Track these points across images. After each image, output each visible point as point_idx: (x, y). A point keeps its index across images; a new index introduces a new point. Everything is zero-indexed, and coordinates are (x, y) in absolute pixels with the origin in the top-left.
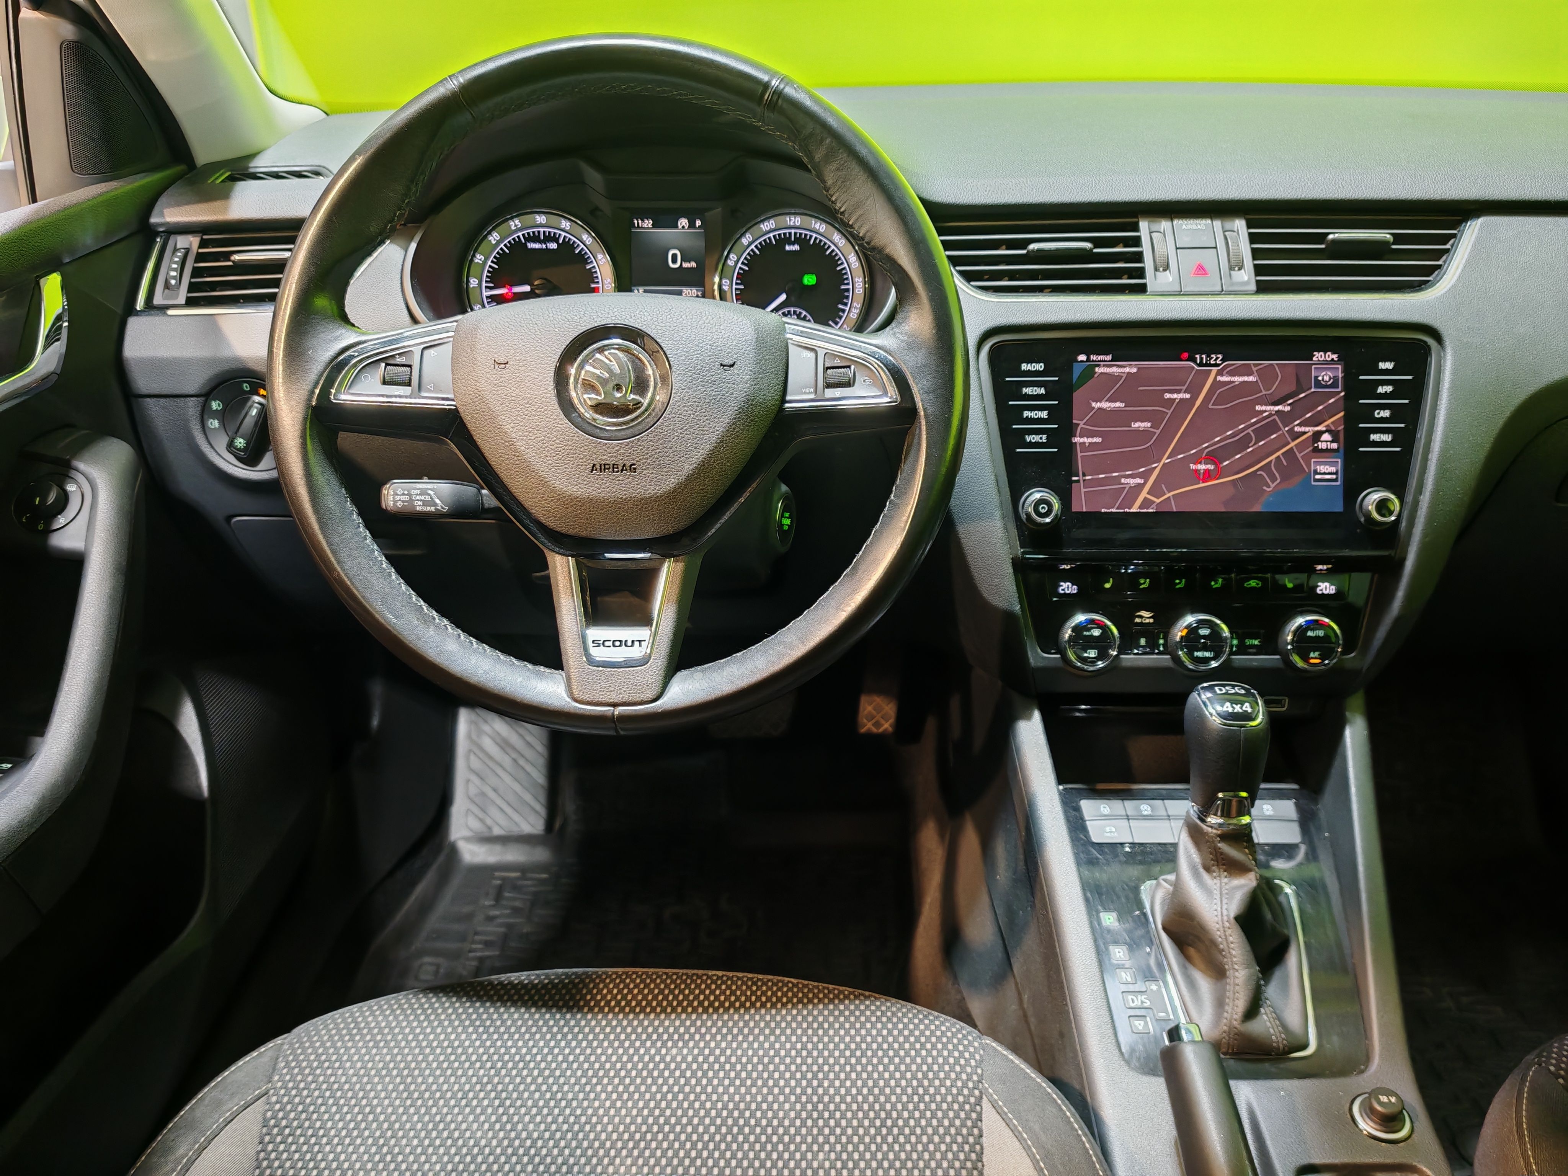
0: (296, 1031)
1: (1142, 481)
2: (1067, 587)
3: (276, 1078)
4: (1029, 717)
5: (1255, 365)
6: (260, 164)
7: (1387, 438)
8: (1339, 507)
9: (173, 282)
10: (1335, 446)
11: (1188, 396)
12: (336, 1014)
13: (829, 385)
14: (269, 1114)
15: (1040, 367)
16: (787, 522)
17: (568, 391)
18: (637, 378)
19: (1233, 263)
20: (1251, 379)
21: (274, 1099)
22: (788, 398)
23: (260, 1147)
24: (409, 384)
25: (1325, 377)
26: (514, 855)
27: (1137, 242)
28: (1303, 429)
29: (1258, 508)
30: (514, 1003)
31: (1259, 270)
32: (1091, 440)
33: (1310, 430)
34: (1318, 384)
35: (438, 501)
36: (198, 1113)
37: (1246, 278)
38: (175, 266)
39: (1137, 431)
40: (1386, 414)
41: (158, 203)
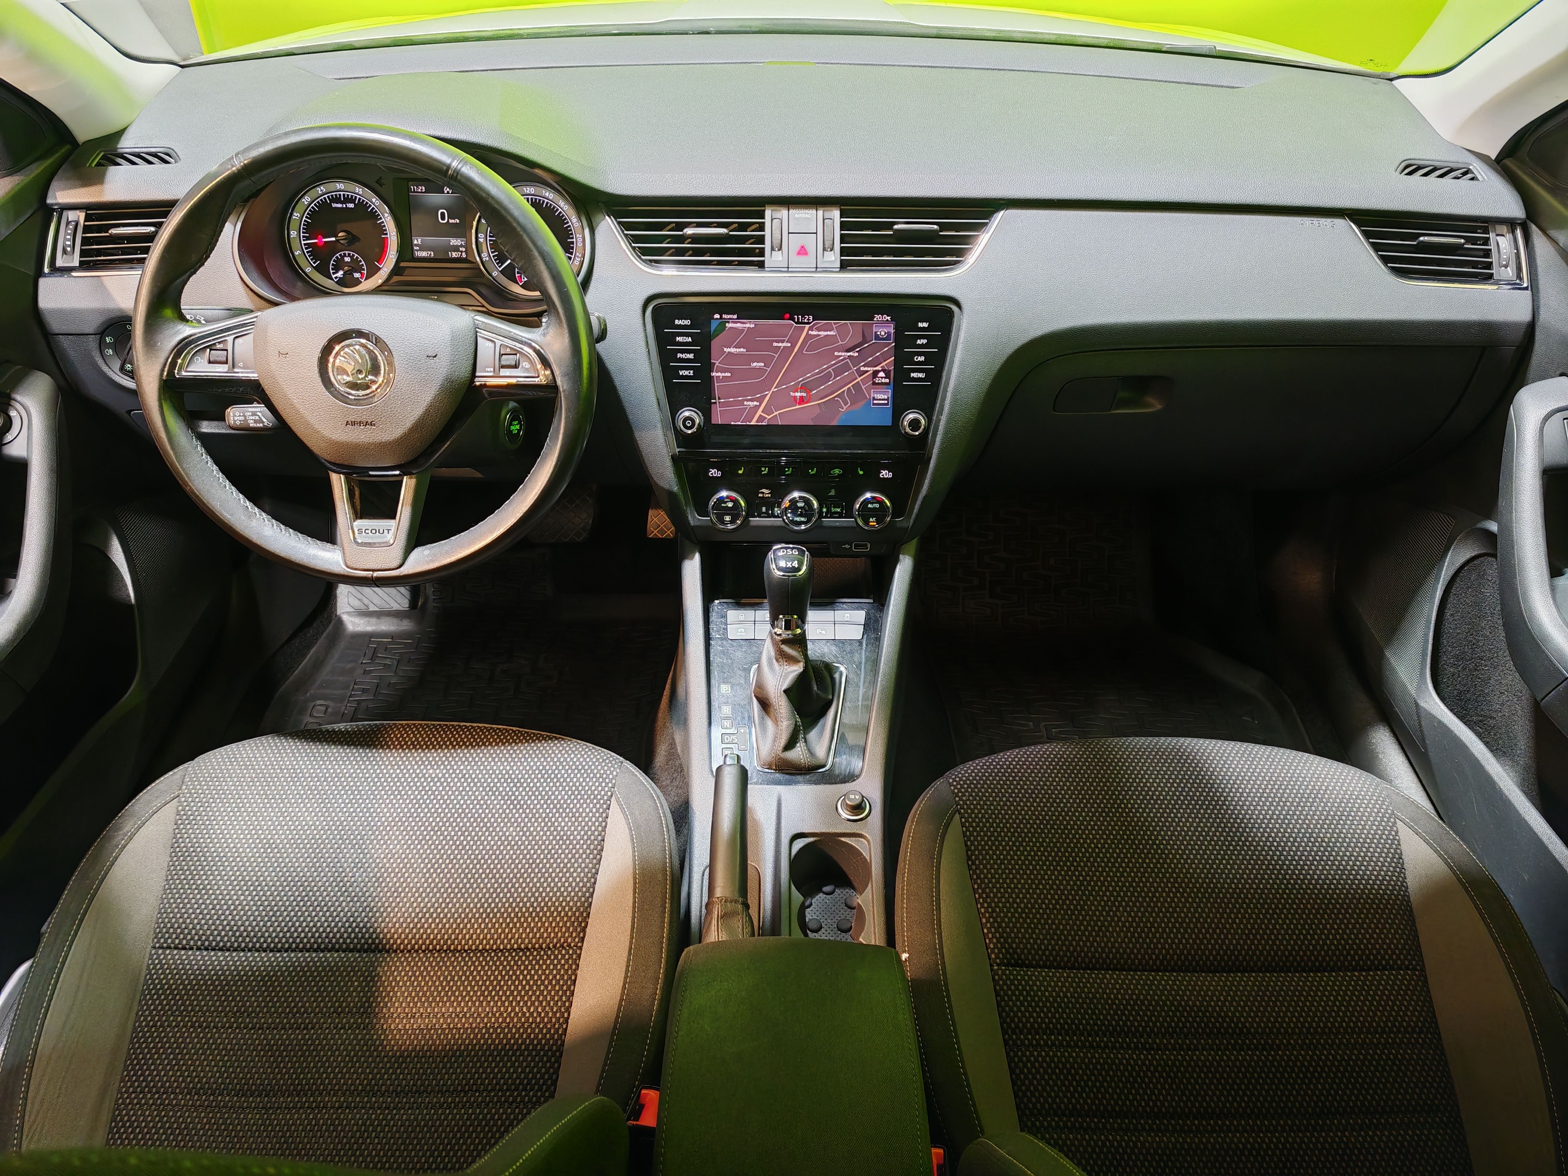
0: (196, 759)
1: (758, 404)
2: (714, 472)
3: (184, 787)
4: (692, 559)
5: (835, 324)
6: (126, 144)
7: (921, 375)
8: (889, 422)
9: (69, 249)
10: (887, 380)
11: (789, 345)
12: (222, 749)
13: (503, 367)
14: (180, 808)
15: (687, 322)
16: (515, 428)
17: (327, 373)
18: (373, 365)
19: (826, 246)
20: (832, 333)
21: (183, 799)
22: (478, 374)
23: (175, 827)
24: (226, 363)
25: (882, 332)
26: (386, 626)
27: (762, 227)
28: (866, 369)
29: (835, 423)
30: (334, 743)
31: (843, 252)
32: (723, 374)
33: (871, 369)
34: (877, 337)
35: (264, 420)
36: (136, 808)
37: (833, 258)
38: (68, 237)
39: (755, 368)
40: (921, 359)
41: (51, 187)
